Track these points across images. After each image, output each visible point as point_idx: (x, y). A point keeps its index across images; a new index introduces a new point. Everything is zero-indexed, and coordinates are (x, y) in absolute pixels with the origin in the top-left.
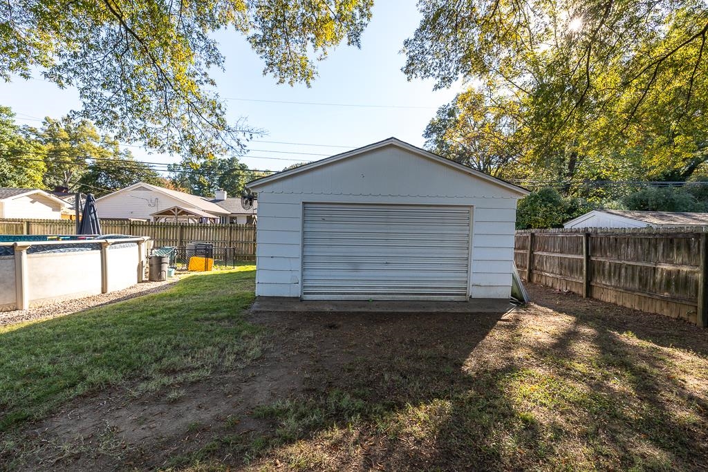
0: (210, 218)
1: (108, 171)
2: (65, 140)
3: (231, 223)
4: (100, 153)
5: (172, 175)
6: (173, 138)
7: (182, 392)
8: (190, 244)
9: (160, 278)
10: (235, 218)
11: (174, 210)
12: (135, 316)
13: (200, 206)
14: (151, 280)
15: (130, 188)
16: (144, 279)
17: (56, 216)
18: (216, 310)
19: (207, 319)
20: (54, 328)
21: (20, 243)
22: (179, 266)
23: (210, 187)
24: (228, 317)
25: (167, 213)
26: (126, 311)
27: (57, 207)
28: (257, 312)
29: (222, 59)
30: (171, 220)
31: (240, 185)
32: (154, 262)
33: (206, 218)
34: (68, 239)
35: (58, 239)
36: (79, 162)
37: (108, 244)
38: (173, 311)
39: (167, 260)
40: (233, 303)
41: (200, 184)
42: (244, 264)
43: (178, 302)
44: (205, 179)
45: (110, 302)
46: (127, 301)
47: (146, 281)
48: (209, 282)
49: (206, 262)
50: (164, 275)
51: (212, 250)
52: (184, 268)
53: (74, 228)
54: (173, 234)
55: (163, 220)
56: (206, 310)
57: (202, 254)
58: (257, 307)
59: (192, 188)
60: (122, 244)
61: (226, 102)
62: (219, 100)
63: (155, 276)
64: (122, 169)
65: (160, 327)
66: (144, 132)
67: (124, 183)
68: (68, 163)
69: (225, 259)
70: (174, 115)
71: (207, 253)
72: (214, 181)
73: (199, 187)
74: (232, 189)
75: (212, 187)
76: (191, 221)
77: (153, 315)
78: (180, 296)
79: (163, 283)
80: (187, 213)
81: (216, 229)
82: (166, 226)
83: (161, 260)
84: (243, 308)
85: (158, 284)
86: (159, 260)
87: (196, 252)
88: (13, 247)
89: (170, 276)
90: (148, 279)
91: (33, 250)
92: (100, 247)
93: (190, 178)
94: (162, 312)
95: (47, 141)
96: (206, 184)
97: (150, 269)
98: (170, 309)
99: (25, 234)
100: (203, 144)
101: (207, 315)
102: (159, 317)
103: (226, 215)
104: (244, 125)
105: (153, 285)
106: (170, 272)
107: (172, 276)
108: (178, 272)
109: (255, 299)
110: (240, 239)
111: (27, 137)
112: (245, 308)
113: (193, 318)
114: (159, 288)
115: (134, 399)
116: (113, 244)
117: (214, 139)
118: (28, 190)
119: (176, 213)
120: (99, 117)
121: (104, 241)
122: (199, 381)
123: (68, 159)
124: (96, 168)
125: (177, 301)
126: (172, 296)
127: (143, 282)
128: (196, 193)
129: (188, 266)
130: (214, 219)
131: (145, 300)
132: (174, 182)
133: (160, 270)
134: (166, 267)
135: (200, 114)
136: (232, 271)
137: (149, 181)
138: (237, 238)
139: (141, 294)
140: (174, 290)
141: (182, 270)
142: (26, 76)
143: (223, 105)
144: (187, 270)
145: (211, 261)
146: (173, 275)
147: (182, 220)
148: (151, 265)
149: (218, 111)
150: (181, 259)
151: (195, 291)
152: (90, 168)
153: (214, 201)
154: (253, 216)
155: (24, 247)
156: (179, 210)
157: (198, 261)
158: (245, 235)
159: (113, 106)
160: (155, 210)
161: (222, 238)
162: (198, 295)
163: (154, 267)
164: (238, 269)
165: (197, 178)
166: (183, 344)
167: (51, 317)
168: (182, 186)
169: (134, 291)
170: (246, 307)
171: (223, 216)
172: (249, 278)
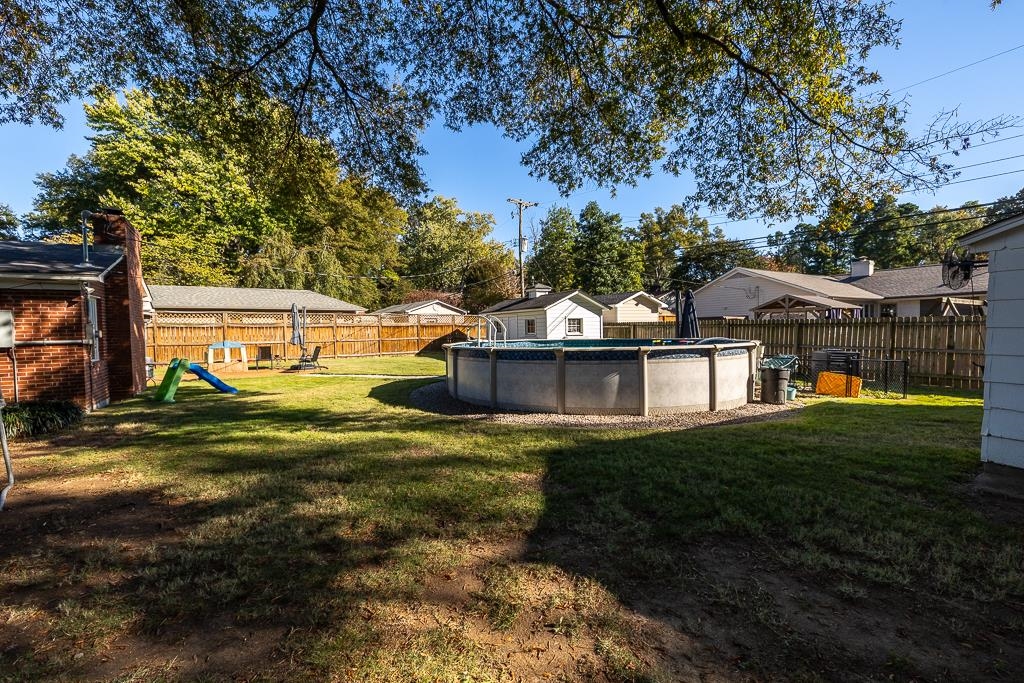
0: (844, 309)
1: (698, 260)
2: (657, 234)
3: (882, 315)
4: (688, 239)
5: (774, 250)
6: (804, 193)
7: (862, 593)
8: (818, 352)
9: (776, 400)
10: (893, 306)
11: (783, 300)
12: (757, 449)
13: (826, 291)
14: (764, 401)
15: (723, 277)
16: (755, 399)
17: (654, 318)
18: (888, 469)
19: (876, 482)
20: (675, 441)
21: (643, 348)
22: (800, 384)
23: (836, 257)
24: (919, 488)
25: (774, 305)
26: (743, 439)
27: (654, 308)
28: (989, 494)
29: (895, 27)
30: (778, 315)
31: (899, 245)
32: (768, 376)
33: (836, 309)
34: (670, 344)
35: (661, 344)
36: (669, 255)
37: (717, 350)
38: (810, 453)
39: (787, 374)
40: (924, 465)
41: (818, 255)
42: (927, 392)
43: (814, 440)
44: (828, 247)
45: (722, 423)
46: (739, 425)
47: (757, 402)
48: (859, 416)
49: (849, 384)
50: (783, 396)
51: (857, 362)
52: (807, 389)
53: (674, 331)
54: (787, 336)
55: (767, 317)
56: (868, 465)
57: (838, 369)
58: (987, 484)
59: (804, 264)
60: (731, 351)
61: (908, 100)
62: (891, 102)
63: (769, 397)
64: (713, 254)
65: (795, 473)
66: (764, 197)
67: (715, 271)
68: (660, 258)
69: (883, 380)
70: (808, 159)
71: (850, 368)
72: (843, 246)
73: (816, 261)
74: (880, 256)
75: (840, 258)
76: (810, 316)
77: (783, 453)
78: (815, 432)
79: (782, 408)
80: (803, 303)
81: (861, 328)
82: (775, 325)
83: (778, 375)
84: (950, 478)
85: (775, 408)
86: (776, 374)
87: (829, 364)
88: (637, 352)
89: (789, 398)
90: (759, 399)
91: (653, 355)
92: (708, 353)
93: (801, 249)
94: (793, 452)
95: (642, 239)
96: (830, 254)
97: (763, 386)
98: (804, 449)
99: (632, 338)
100: (854, 188)
101: (872, 473)
102: (789, 458)
103: (874, 301)
104: (946, 127)
105: (769, 409)
106: (790, 393)
107: (795, 399)
108: (799, 394)
109: (978, 466)
110: (913, 344)
111: (628, 238)
112: (958, 480)
113: (847, 473)
114: (778, 415)
115: (784, 567)
116: (722, 350)
117: (876, 174)
118: (632, 293)
119: (786, 305)
120: (713, 195)
121: (712, 346)
122: (888, 585)
123: (660, 254)
124: (685, 259)
125: (811, 439)
126: (801, 430)
127: (754, 402)
128: (811, 271)
129: (814, 386)
130: (852, 310)
131: (764, 429)
132: (777, 258)
133: (776, 388)
134: (785, 385)
135: (851, 141)
136: (902, 402)
137: (745, 265)
138: (906, 341)
139: (755, 418)
140: (801, 421)
141: (803, 391)
142: (648, 176)
143: (900, 108)
144: (814, 392)
145: (858, 381)
146: (793, 397)
147: (797, 314)
148: (764, 381)
149: (889, 123)
150: (805, 374)
151: (837, 428)
152: (679, 260)
153: (850, 280)
154: (945, 300)
155: (646, 352)
156: (791, 300)
157: (832, 379)
158: (928, 337)
159: (728, 176)
160: (754, 304)
161: (873, 342)
162: (845, 436)
163: (769, 383)
164: (911, 400)
165: (813, 247)
166: (841, 511)
167: (668, 429)
168: (788, 264)
169: (744, 413)
170: (959, 477)
171: (868, 305)
172: (947, 421)
